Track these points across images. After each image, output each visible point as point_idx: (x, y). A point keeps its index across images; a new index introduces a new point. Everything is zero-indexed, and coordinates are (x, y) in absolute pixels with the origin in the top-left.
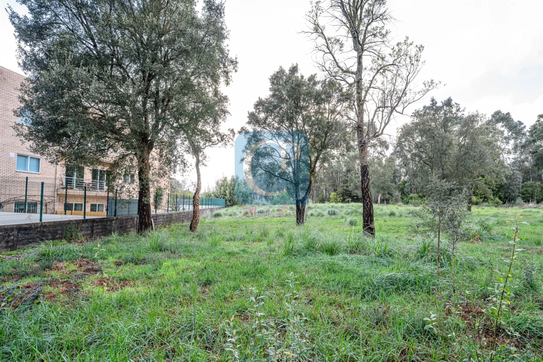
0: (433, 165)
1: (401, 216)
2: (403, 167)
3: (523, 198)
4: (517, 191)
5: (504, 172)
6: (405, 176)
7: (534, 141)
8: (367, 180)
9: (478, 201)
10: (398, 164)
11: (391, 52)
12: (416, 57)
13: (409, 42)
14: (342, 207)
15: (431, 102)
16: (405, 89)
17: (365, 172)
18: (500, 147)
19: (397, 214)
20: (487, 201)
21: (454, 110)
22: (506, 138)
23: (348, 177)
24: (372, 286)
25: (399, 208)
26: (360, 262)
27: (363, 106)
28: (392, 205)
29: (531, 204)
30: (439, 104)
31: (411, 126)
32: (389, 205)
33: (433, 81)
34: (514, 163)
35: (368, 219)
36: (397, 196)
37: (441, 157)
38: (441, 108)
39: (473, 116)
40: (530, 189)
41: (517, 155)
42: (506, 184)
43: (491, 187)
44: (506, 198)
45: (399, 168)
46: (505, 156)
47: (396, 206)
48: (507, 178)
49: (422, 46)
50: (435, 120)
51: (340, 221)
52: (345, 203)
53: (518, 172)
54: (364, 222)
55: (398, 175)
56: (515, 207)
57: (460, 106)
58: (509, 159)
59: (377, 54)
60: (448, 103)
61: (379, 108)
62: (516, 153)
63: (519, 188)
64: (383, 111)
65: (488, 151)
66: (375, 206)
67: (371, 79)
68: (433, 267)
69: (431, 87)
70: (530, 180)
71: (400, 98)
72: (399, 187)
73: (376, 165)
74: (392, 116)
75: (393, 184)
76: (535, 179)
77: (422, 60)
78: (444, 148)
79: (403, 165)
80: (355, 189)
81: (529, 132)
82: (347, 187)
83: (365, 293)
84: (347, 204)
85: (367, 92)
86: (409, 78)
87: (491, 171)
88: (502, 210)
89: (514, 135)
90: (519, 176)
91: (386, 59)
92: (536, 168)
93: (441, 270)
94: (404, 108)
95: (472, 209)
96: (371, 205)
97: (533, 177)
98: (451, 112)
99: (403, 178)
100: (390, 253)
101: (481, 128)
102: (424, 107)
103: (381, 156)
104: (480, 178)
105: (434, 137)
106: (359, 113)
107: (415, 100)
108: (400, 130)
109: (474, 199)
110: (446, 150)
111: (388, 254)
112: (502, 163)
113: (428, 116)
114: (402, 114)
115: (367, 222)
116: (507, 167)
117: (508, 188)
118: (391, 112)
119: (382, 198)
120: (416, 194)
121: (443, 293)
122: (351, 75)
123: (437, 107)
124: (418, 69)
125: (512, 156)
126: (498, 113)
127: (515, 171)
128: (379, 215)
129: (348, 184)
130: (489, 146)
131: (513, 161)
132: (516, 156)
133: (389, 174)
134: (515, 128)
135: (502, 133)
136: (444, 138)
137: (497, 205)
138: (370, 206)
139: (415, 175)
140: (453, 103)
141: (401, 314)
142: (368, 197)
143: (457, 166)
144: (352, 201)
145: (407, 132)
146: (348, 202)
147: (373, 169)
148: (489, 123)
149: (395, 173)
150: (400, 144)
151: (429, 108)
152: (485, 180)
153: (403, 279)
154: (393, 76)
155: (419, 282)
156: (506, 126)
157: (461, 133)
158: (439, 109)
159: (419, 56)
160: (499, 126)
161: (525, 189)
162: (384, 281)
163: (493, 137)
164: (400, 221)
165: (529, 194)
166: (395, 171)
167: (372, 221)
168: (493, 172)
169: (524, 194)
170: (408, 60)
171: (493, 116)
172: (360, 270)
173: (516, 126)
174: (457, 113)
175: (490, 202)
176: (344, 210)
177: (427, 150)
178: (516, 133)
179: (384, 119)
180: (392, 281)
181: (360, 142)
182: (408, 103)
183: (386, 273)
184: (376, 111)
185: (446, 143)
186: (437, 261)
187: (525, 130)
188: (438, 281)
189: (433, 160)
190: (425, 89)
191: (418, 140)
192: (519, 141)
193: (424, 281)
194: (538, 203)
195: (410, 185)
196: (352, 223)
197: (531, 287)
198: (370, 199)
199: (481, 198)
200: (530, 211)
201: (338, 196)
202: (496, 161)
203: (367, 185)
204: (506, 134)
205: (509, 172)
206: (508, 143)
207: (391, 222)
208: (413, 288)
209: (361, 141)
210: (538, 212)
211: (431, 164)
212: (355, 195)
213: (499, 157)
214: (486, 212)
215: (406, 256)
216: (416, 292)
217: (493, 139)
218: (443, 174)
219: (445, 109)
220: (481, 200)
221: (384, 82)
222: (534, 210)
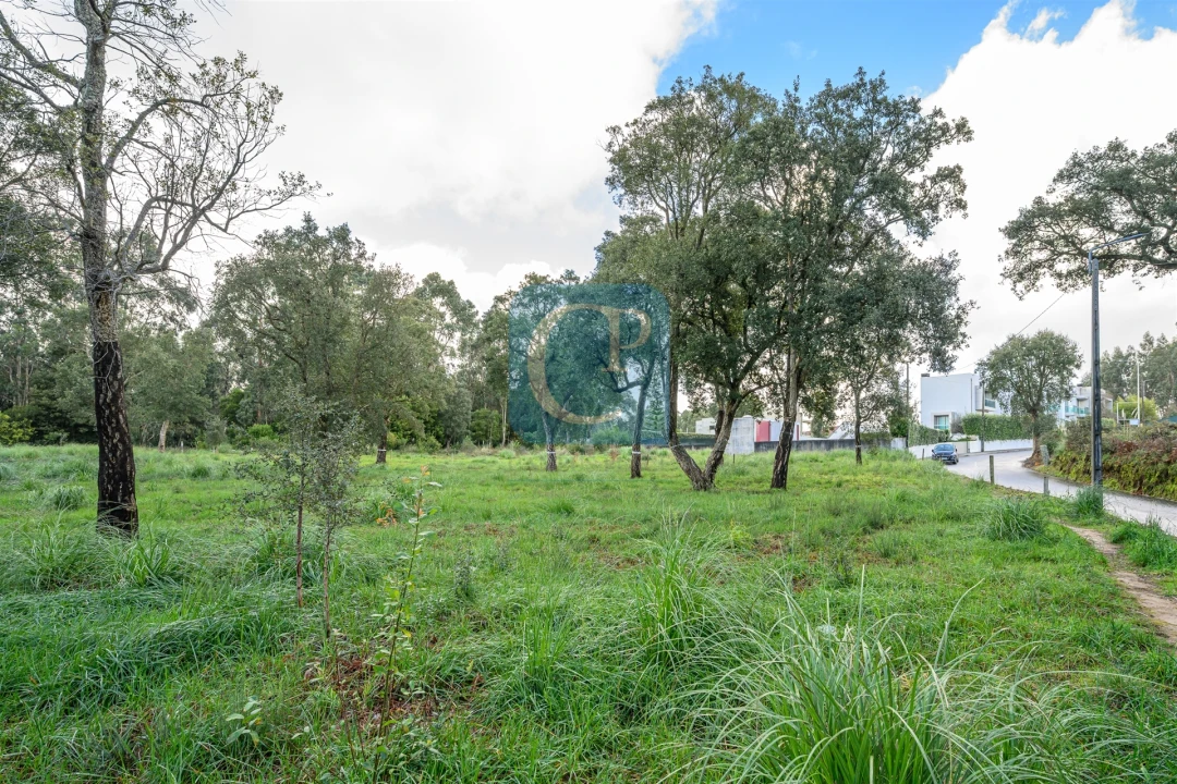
0: (305, 363)
1: (224, 476)
2: (235, 361)
3: (474, 438)
4: (464, 425)
5: (444, 389)
6: (239, 381)
7: (489, 340)
8: (116, 384)
9: (399, 441)
10: (220, 349)
11: (198, 72)
12: (262, 109)
13: (248, 67)
14: (29, 456)
15: (304, 224)
16: (233, 174)
17: (107, 361)
18: (438, 342)
19: (215, 472)
20: (415, 443)
21: (354, 253)
22: (448, 326)
23: (55, 370)
24: (103, 670)
25: (224, 457)
26: (74, 610)
27: (104, 182)
28: (204, 451)
29: (485, 449)
30: (322, 233)
31: (255, 265)
32: (192, 450)
33: (304, 179)
34: (461, 374)
35: (116, 489)
36: (217, 428)
37: (324, 347)
38: (325, 242)
39: (390, 273)
40: (483, 422)
41: (465, 361)
42: (447, 412)
43: (423, 416)
44: (448, 437)
45: (224, 360)
46: (447, 360)
47: (214, 453)
48: (448, 401)
49: (277, 91)
50: (313, 265)
51: (17, 497)
52: (42, 444)
53: (467, 391)
54: (102, 497)
55: (220, 377)
56: (461, 454)
57: (367, 248)
58: (453, 365)
59: (155, 60)
60: (342, 234)
61: (158, 199)
62: (463, 356)
63: (466, 420)
64: (168, 213)
65: (415, 345)
66: (139, 452)
67: (134, 117)
68: (285, 590)
69: (299, 188)
70: (483, 406)
71: (220, 192)
72: (225, 406)
73: (155, 348)
74: (195, 231)
75: (206, 399)
76: (491, 406)
77: (277, 120)
78: (332, 328)
79: (236, 356)
80: (81, 405)
81: (483, 322)
82: (53, 398)
83: (79, 695)
84: (52, 448)
85: (118, 148)
86: (243, 152)
87: (423, 384)
88: (439, 460)
89: (461, 323)
90: (468, 398)
91: (182, 83)
92: (491, 387)
93: (304, 592)
94: (229, 220)
95: (387, 459)
96: (128, 451)
97: (488, 402)
98: (348, 256)
99: (234, 385)
100: (178, 573)
101: (403, 301)
102: (288, 230)
103: (172, 326)
104: (404, 397)
105: (309, 301)
106: (90, 197)
107: (258, 206)
108: (225, 270)
109: (392, 437)
110: (335, 333)
111: (171, 575)
112: (441, 371)
113: (297, 253)
114: (225, 230)
115: (113, 496)
116: (448, 381)
117: (450, 418)
118: (194, 220)
119: (173, 433)
120: (267, 426)
121: (305, 643)
122: (60, 82)
123: (316, 237)
124: (267, 139)
125: (457, 362)
126: (434, 277)
127: (462, 389)
128: (162, 475)
129: (56, 391)
130: (419, 337)
131: (459, 370)
132: (465, 363)
133: (195, 373)
134: (463, 311)
135: (442, 316)
136: (331, 308)
137: (432, 450)
138: (124, 452)
139: (264, 381)
140: (352, 237)
141: (189, 721)
142: (118, 428)
143: (358, 369)
144: (69, 440)
145: (241, 280)
146: (56, 441)
147: (144, 355)
148: (419, 293)
149: (211, 372)
150: (222, 303)
151: (298, 234)
152: (413, 402)
153: (204, 632)
154: (199, 133)
155: (248, 630)
156: (448, 305)
157: (367, 304)
158: (320, 243)
159: (270, 110)
160: (437, 302)
161: (477, 421)
162: (145, 648)
163: (427, 320)
164: (222, 488)
165: (482, 430)
166: (213, 368)
167: (129, 492)
168: (426, 387)
169: (474, 431)
170: (242, 110)
171: (425, 281)
172: (72, 632)
173: (464, 309)
174: (359, 260)
175: (420, 443)
176: (39, 466)
177: (293, 329)
178: (463, 320)
179: (173, 231)
180: (171, 644)
181: (92, 278)
182: (241, 210)
183: (155, 625)
184: (147, 207)
185: (336, 318)
186: (297, 574)
187: (477, 318)
188: (295, 617)
189: (306, 350)
190: (283, 188)
191: (271, 302)
192: (468, 335)
193: (259, 625)
194: (494, 446)
195: (253, 402)
196: (66, 502)
197: (467, 595)
198: (123, 434)
199: (404, 436)
200: (482, 461)
201: (15, 424)
202: (431, 368)
203: (115, 397)
204: (449, 319)
205: (452, 390)
206: (451, 336)
207: (195, 492)
208: (230, 647)
209: (95, 277)
210: (494, 462)
211: (300, 361)
212: (81, 422)
213: (436, 361)
214: (414, 465)
215: (220, 573)
216: (238, 656)
217: (426, 325)
218: (328, 383)
219: (334, 246)
220: (405, 440)
221: (171, 137)
222: (488, 458)
